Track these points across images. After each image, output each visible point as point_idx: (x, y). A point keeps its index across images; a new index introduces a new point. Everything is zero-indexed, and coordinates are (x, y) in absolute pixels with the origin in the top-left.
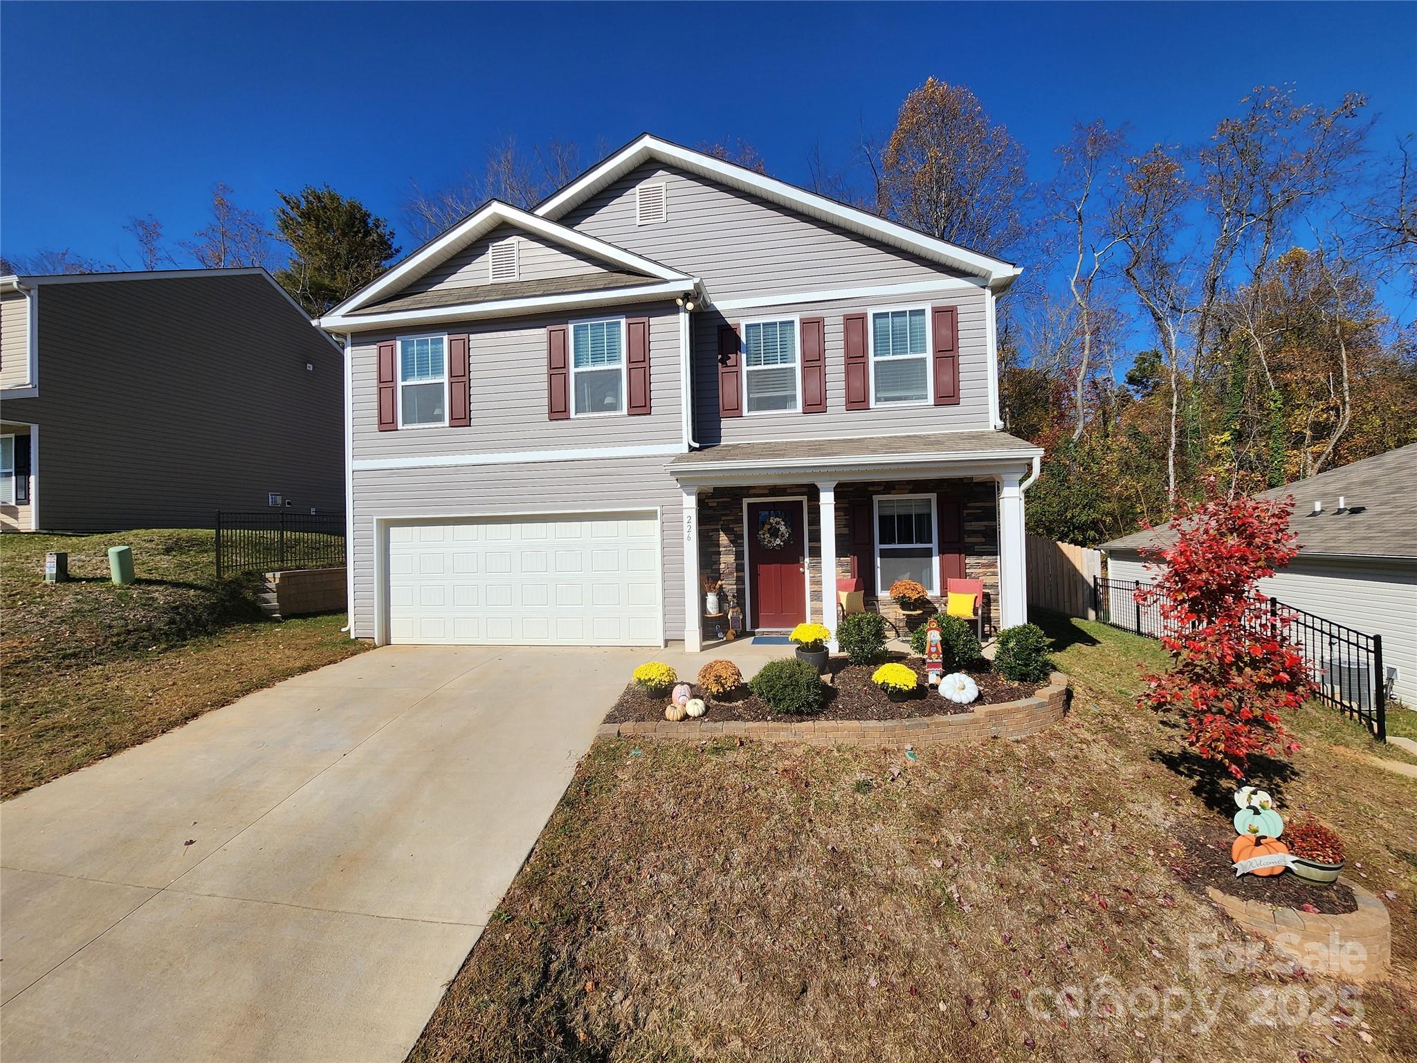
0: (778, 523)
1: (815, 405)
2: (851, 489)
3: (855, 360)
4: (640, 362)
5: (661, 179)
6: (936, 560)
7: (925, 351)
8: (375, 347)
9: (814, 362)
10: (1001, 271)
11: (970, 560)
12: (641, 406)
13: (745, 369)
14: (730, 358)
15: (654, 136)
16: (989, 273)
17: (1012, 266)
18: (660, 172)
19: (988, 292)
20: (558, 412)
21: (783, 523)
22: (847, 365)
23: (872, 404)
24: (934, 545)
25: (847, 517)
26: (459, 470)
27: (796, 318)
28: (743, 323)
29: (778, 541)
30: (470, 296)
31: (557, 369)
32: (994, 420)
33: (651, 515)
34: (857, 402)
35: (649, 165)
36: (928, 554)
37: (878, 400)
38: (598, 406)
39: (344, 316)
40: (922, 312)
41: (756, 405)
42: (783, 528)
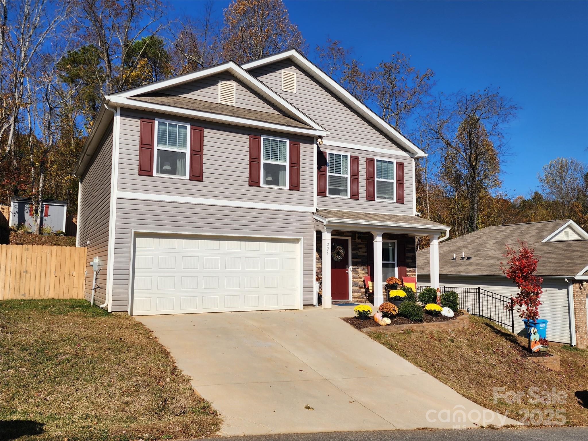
0: (340, 249)
1: (355, 196)
2: (368, 235)
3: (370, 178)
4: (295, 165)
6: (396, 269)
8: (139, 121)
9: (355, 176)
11: (408, 269)
12: (295, 186)
13: (328, 174)
14: (322, 168)
17: (424, 153)
18: (293, 67)
19: (413, 160)
20: (254, 182)
21: (342, 249)
22: (367, 180)
23: (376, 199)
24: (396, 262)
25: (366, 248)
27: (349, 155)
28: (328, 152)
29: (340, 258)
30: (206, 107)
31: (254, 160)
32: (415, 213)
34: (370, 197)
36: (393, 266)
37: (378, 197)
38: (275, 182)
39: (127, 98)
40: (392, 163)
41: (332, 192)
42: (342, 251)
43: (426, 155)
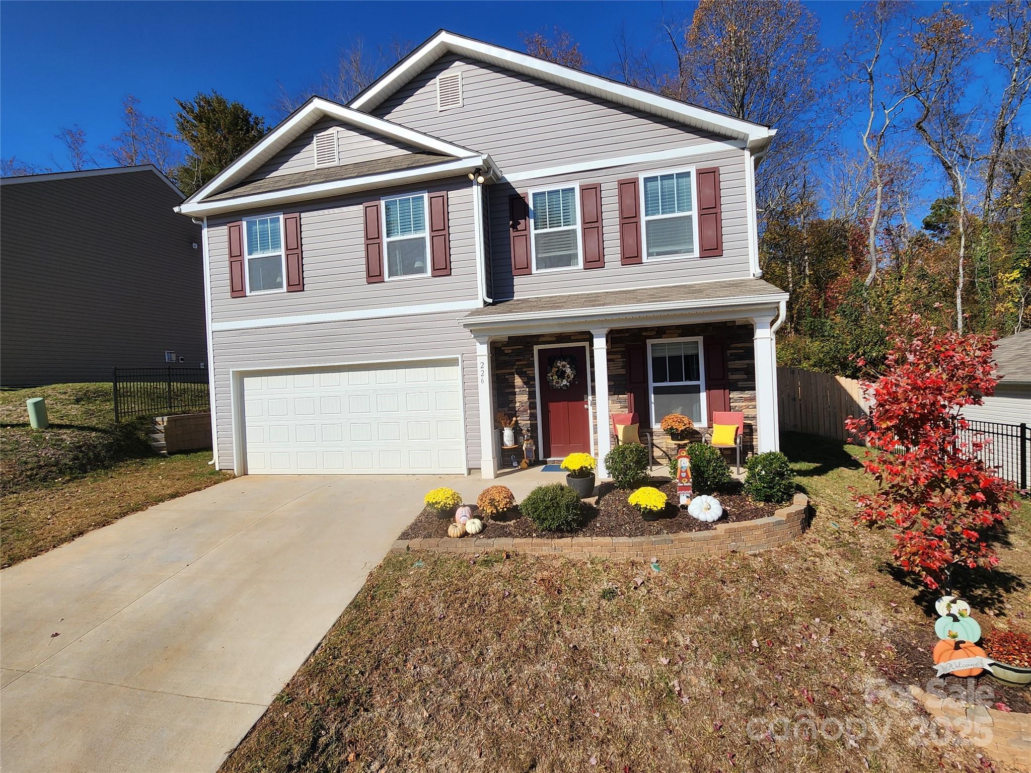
0: (564, 366)
1: (595, 262)
2: (628, 335)
3: (629, 220)
4: (441, 231)
5: (457, 69)
6: (703, 396)
7: (690, 210)
8: (226, 227)
9: (593, 224)
10: (758, 133)
11: (734, 395)
12: (443, 268)
13: (533, 232)
14: (520, 223)
15: (448, 31)
16: (747, 136)
17: (767, 128)
18: (457, 63)
19: (747, 153)
20: (374, 276)
21: (568, 366)
22: (622, 225)
23: (645, 258)
24: (702, 382)
25: (625, 359)
26: (296, 328)
27: (576, 186)
28: (531, 192)
29: (565, 382)
30: (299, 180)
31: (372, 240)
32: (755, 269)
33: (453, 362)
34: (631, 257)
35: (447, 57)
36: (696, 390)
37: (649, 255)
38: (409, 269)
39: (199, 203)
40: (688, 174)
41: (544, 263)
42: (568, 371)
43: (773, 132)
